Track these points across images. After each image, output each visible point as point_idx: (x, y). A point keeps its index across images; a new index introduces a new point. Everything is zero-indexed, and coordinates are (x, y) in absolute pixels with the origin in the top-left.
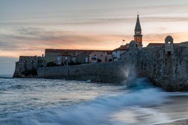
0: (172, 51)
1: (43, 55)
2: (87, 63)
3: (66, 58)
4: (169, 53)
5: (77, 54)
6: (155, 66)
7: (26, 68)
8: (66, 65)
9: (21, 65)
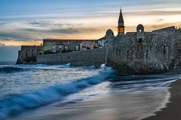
0: (143, 37)
1: (41, 44)
2: (77, 50)
3: (60, 47)
4: (141, 39)
5: (69, 43)
6: (128, 52)
7: (27, 56)
8: (60, 52)
9: (23, 53)
